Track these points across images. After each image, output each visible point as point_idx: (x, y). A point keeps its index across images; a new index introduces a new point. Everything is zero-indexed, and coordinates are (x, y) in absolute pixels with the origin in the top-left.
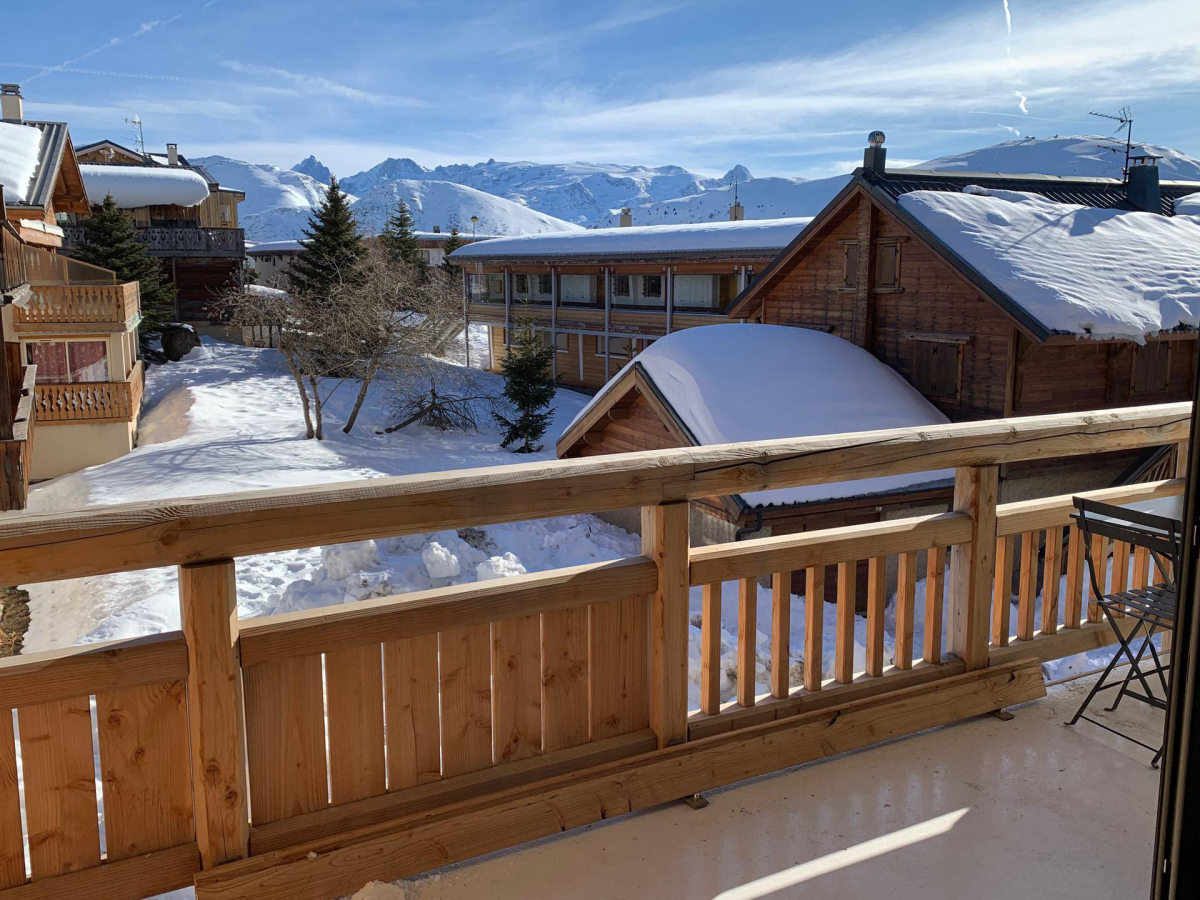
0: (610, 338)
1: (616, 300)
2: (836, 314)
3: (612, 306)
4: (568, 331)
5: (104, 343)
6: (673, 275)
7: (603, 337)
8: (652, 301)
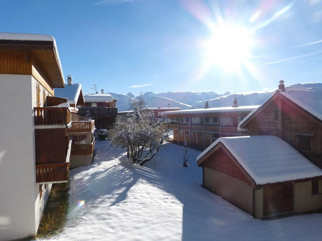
0: (205, 133)
1: (206, 123)
2: (272, 128)
3: (205, 125)
4: (193, 131)
5: (87, 135)
6: (221, 117)
7: (203, 133)
8: (216, 123)
